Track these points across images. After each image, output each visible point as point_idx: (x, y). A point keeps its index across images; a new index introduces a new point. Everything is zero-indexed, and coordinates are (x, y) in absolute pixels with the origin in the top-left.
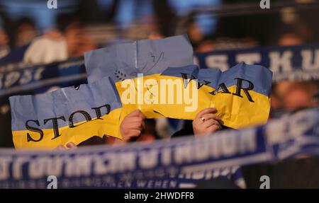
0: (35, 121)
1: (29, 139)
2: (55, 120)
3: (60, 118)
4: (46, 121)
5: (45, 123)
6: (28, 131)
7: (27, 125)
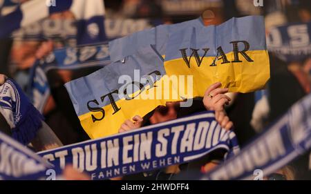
0: (94, 101)
1: (94, 119)
2: (110, 95)
3: (114, 92)
4: (102, 98)
5: (103, 100)
6: (91, 113)
7: (88, 107)
